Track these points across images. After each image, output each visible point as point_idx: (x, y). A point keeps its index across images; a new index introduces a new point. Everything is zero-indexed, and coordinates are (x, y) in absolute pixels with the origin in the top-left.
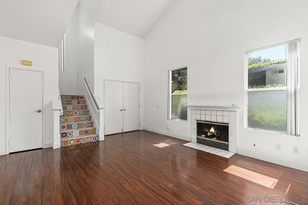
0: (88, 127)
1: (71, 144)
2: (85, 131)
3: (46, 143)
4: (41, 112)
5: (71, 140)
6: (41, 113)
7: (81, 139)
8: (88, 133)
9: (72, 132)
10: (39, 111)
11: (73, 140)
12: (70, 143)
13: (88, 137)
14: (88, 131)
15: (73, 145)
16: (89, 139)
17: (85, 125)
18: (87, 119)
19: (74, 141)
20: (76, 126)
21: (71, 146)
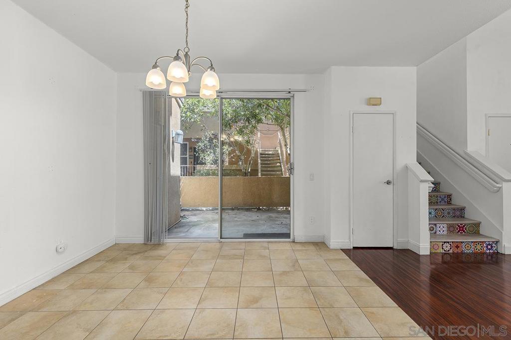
0: (454, 217)
1: (445, 251)
2: (459, 226)
3: (400, 240)
4: (392, 184)
5: (445, 242)
6: (391, 186)
7: (461, 242)
8: (464, 231)
9: (435, 225)
10: (388, 183)
11: (448, 242)
12: (443, 249)
13: (476, 242)
14: (464, 226)
15: (449, 254)
16: (479, 247)
17: (449, 213)
18: (443, 200)
19: (450, 245)
20: (433, 213)
21: (445, 254)
